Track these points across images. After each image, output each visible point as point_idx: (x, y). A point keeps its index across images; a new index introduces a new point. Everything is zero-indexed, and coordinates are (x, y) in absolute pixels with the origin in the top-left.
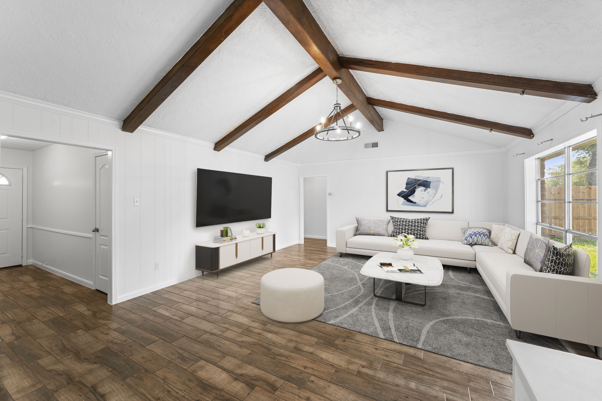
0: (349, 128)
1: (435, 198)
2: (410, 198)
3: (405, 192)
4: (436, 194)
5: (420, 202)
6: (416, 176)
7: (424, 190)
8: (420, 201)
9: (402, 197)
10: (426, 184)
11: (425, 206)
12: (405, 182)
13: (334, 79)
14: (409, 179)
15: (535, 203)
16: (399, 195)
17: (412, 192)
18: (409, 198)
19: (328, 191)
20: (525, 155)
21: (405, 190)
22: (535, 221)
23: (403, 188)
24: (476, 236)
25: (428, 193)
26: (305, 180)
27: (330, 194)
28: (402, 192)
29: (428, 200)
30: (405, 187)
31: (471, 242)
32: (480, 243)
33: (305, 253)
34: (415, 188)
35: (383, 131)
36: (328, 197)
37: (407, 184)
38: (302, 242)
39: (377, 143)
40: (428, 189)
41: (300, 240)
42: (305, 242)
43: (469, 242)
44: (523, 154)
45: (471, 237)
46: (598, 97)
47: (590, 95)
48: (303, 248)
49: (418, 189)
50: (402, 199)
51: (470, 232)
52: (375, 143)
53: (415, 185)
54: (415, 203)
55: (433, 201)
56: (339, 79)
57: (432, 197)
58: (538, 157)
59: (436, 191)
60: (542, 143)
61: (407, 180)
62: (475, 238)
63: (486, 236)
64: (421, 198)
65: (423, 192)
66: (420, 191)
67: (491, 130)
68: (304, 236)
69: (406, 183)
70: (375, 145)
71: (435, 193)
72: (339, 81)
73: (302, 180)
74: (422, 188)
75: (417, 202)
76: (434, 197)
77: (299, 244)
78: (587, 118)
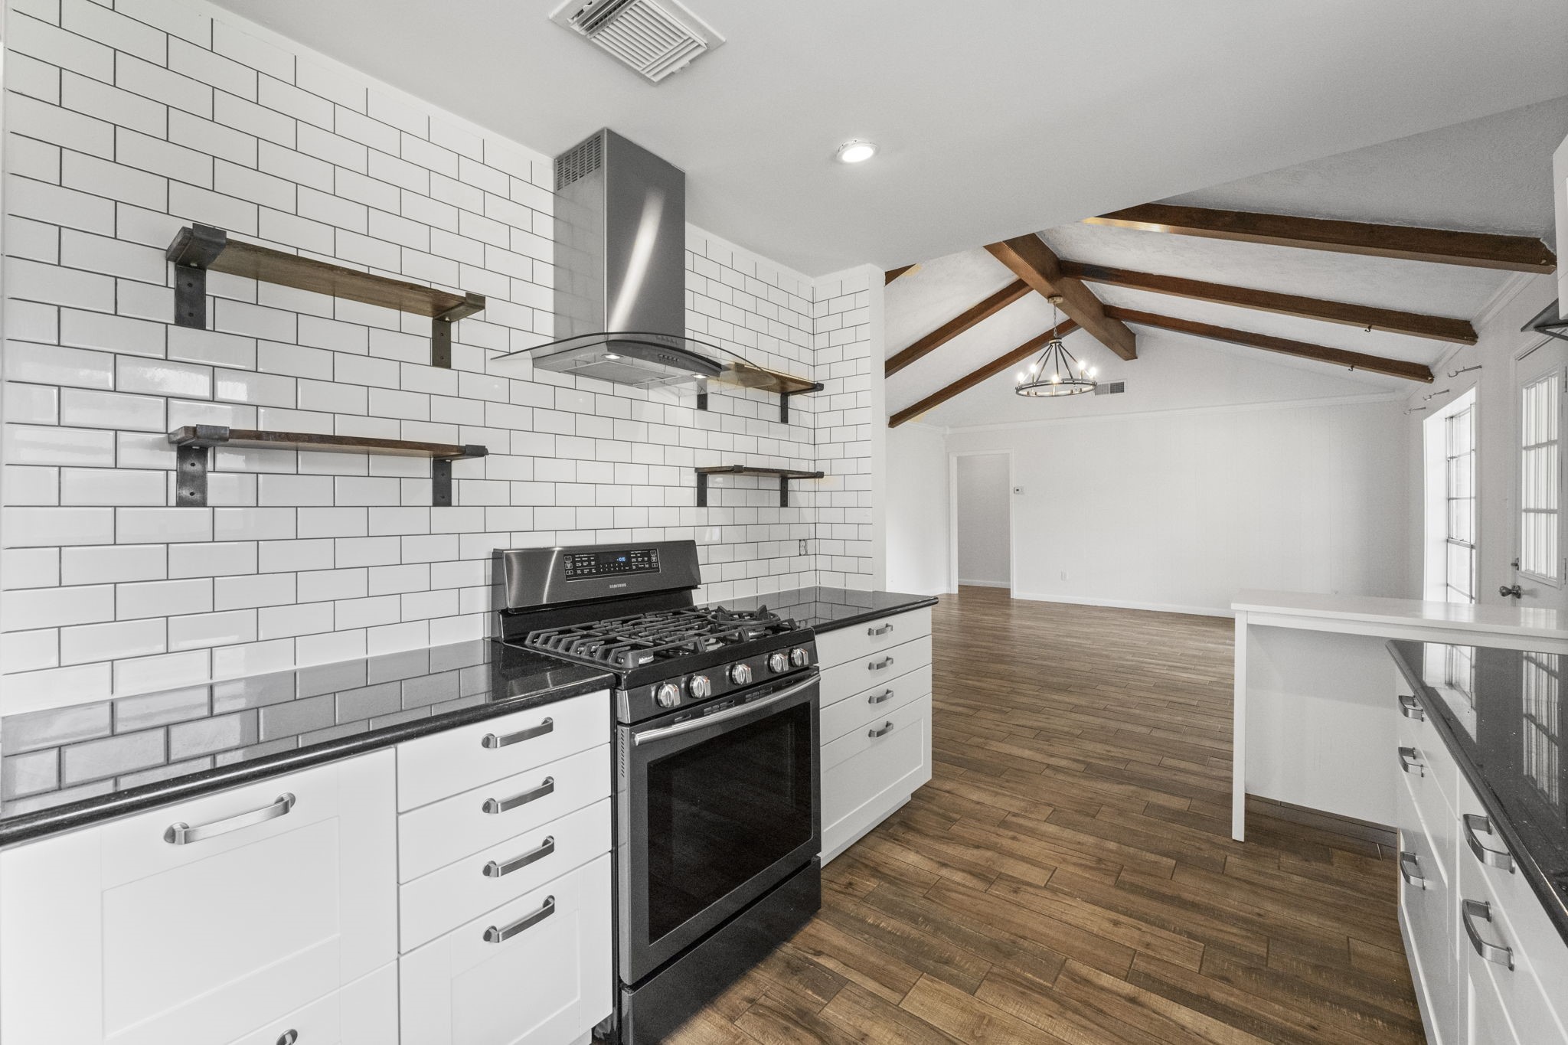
0: (1078, 380)
13: (1050, 297)
15: (1444, 502)
19: (1013, 484)
20: (1427, 410)
26: (960, 461)
27: (1018, 490)
33: (959, 610)
35: (1136, 358)
36: (1013, 497)
38: (955, 591)
39: (1123, 384)
41: (949, 585)
42: (959, 591)
44: (1422, 409)
46: (1478, 340)
47: (1467, 336)
48: (956, 600)
52: (1117, 384)
56: (1058, 298)
58: (1451, 415)
60: (1431, 396)
67: (1352, 367)
68: (959, 582)
70: (1118, 388)
72: (1059, 300)
73: (954, 461)
77: (947, 594)
78: (1457, 373)
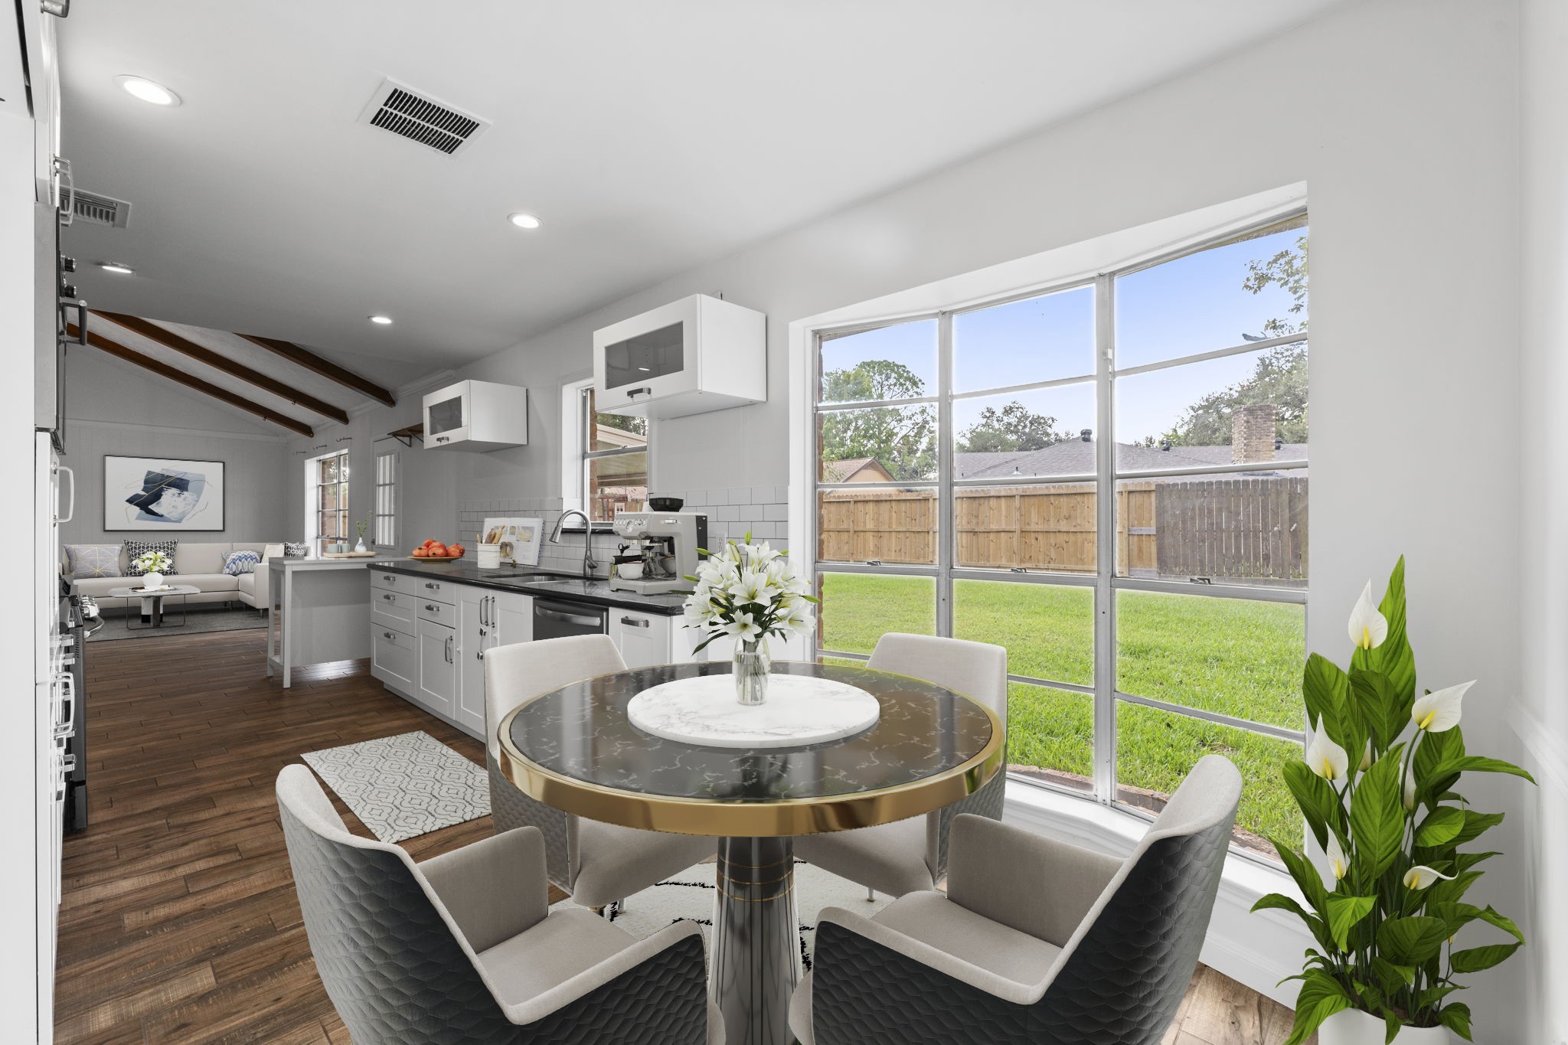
1: (197, 508)
2: (153, 507)
3: (142, 496)
4: (197, 501)
5: (171, 515)
6: (163, 469)
7: (177, 495)
8: (171, 513)
9: (136, 505)
10: (181, 484)
11: (179, 521)
12: (143, 477)
14: (149, 473)
15: (316, 513)
16: (130, 501)
17: (157, 497)
18: (150, 507)
20: (307, 454)
21: (143, 493)
22: (315, 535)
23: (138, 489)
24: (240, 560)
25: (185, 499)
28: (137, 496)
29: (183, 512)
30: (142, 488)
31: (234, 570)
32: (246, 570)
34: (162, 490)
37: (146, 482)
40: (185, 493)
43: (232, 569)
45: (234, 563)
46: (350, 423)
49: (166, 492)
50: (136, 510)
51: (233, 557)
53: (162, 484)
54: (162, 516)
55: (193, 512)
57: (192, 506)
58: (319, 460)
59: (199, 497)
61: (147, 475)
62: (240, 563)
63: (254, 560)
64: (173, 507)
65: (175, 498)
66: (169, 496)
67: (265, 418)
69: (143, 481)
71: (196, 499)
74: (174, 491)
75: (165, 515)
76: (194, 505)
